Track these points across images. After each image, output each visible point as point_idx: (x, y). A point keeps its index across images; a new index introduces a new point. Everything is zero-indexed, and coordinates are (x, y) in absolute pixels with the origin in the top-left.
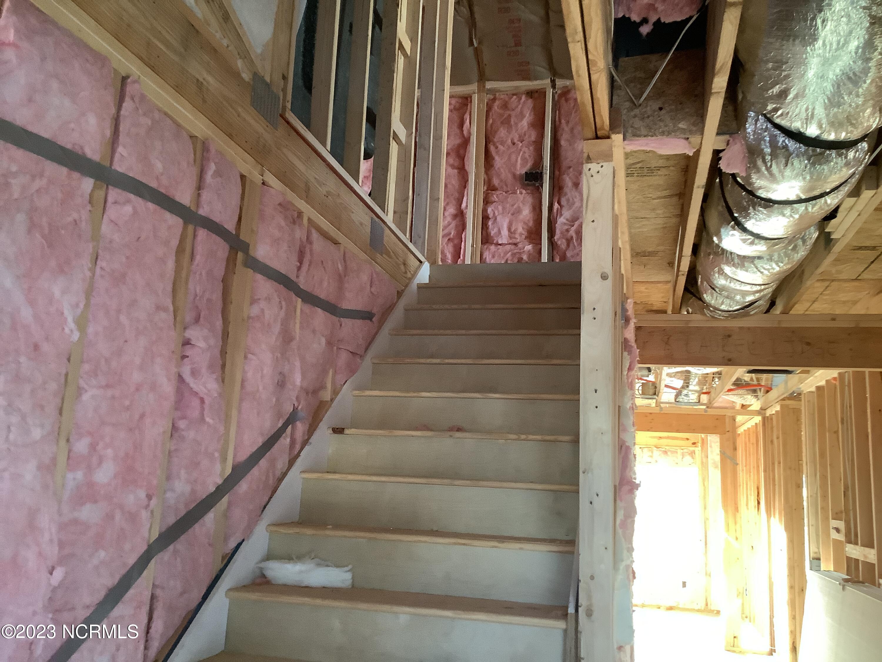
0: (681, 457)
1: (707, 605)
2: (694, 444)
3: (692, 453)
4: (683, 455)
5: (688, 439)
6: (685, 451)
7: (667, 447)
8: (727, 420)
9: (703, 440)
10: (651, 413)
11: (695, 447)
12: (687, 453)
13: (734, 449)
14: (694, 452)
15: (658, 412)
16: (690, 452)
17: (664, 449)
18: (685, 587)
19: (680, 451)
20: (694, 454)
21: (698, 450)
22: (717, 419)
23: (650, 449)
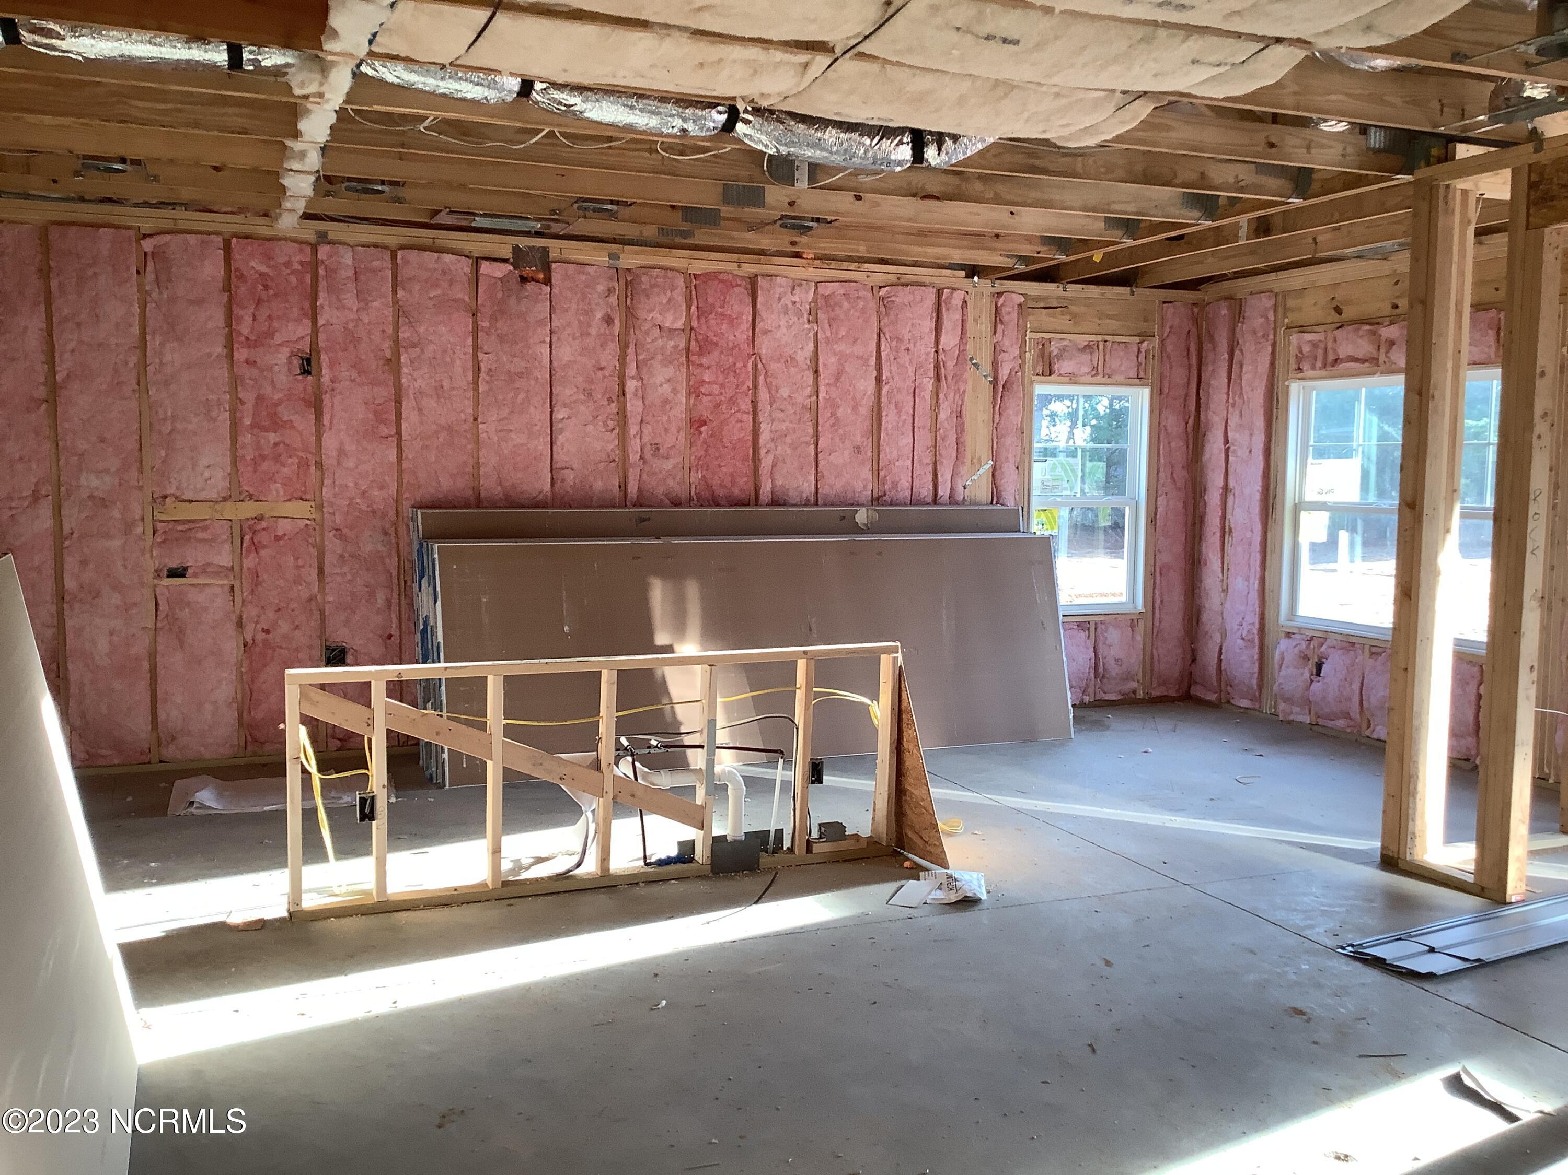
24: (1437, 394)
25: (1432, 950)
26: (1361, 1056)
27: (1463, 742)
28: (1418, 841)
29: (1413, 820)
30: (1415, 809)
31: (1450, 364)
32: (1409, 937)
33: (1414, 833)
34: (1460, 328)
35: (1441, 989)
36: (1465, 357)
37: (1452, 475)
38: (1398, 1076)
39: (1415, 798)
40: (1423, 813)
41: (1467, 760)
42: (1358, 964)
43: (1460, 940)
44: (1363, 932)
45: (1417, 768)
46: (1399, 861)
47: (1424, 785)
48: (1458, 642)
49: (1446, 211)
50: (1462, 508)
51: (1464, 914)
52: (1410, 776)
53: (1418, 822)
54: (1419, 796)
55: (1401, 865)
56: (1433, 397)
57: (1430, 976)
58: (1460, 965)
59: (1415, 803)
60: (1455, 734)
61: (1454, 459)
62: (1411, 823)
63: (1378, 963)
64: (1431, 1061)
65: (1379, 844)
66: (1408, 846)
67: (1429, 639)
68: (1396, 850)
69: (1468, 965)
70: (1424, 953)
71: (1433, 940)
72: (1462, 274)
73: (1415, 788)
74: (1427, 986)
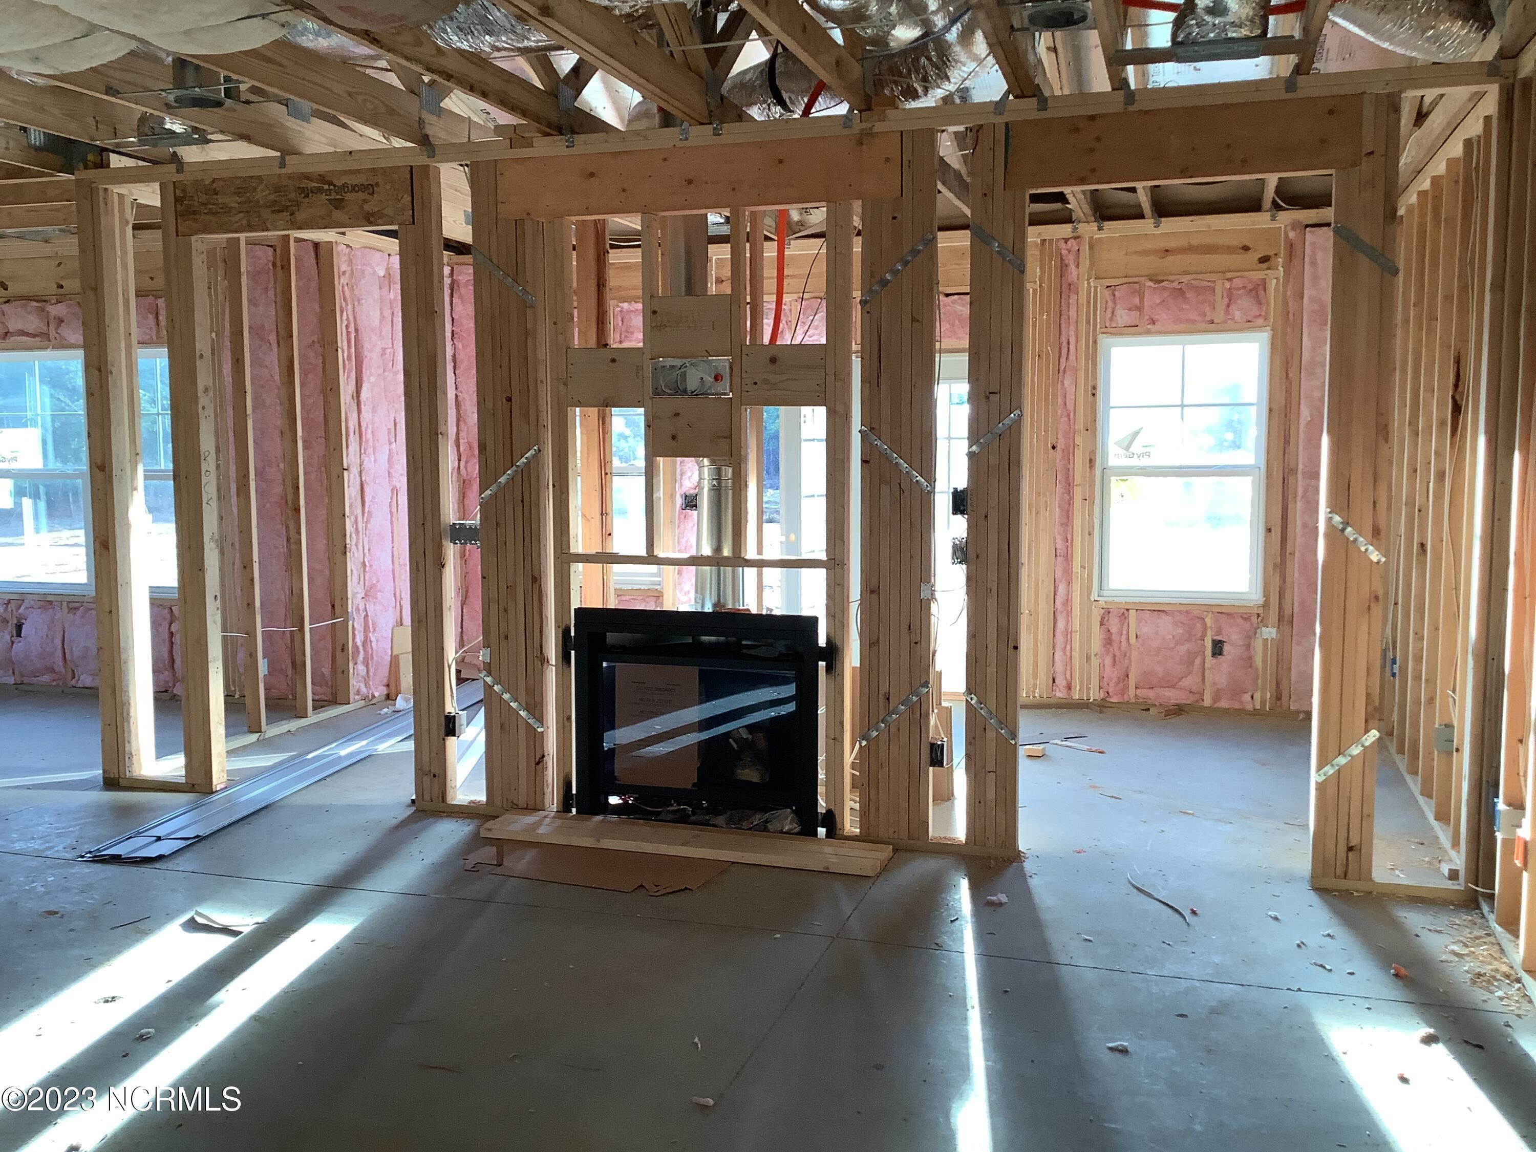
0: (1226, 300)
1: (1279, 698)
2: (1264, 260)
3: (1255, 289)
4: (1231, 296)
5: (1246, 248)
6: (1238, 282)
7: (1185, 279)
8: (1368, 111)
9: (1291, 245)
10: (1092, 118)
11: (1269, 269)
12: (1244, 287)
13: (1385, 217)
14: (1264, 284)
15: (1120, 108)
16: (1250, 286)
17: (1175, 285)
18: (1221, 654)
19: (1221, 287)
20: (1261, 292)
21: (1275, 277)
22: (1331, 112)
23: (1137, 286)
24: (113, 370)
25: (159, 839)
26: (112, 929)
27: (161, 676)
28: (135, 759)
29: (129, 742)
30: (130, 732)
31: (123, 345)
32: (139, 834)
33: (131, 754)
34: (129, 311)
35: (170, 865)
36: (134, 339)
37: (133, 441)
38: (146, 933)
39: (129, 723)
40: (137, 735)
41: (166, 691)
42: (99, 865)
43: (182, 825)
44: (97, 840)
45: (128, 696)
46: (121, 780)
47: (136, 711)
48: (152, 589)
49: (107, 212)
50: (145, 471)
51: (182, 807)
52: (123, 705)
53: (134, 743)
54: (132, 720)
55: (122, 783)
56: (111, 373)
57: (161, 858)
58: (183, 844)
59: (129, 727)
60: (156, 671)
61: (134, 428)
62: (127, 744)
63: (116, 859)
64: (170, 916)
65: (101, 772)
66: (127, 765)
67: (128, 583)
68: (116, 771)
69: (189, 842)
70: (152, 843)
71: (157, 832)
72: (125, 267)
73: (128, 714)
74: (158, 865)
